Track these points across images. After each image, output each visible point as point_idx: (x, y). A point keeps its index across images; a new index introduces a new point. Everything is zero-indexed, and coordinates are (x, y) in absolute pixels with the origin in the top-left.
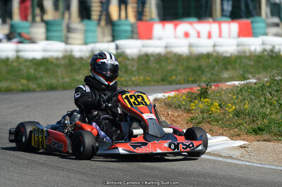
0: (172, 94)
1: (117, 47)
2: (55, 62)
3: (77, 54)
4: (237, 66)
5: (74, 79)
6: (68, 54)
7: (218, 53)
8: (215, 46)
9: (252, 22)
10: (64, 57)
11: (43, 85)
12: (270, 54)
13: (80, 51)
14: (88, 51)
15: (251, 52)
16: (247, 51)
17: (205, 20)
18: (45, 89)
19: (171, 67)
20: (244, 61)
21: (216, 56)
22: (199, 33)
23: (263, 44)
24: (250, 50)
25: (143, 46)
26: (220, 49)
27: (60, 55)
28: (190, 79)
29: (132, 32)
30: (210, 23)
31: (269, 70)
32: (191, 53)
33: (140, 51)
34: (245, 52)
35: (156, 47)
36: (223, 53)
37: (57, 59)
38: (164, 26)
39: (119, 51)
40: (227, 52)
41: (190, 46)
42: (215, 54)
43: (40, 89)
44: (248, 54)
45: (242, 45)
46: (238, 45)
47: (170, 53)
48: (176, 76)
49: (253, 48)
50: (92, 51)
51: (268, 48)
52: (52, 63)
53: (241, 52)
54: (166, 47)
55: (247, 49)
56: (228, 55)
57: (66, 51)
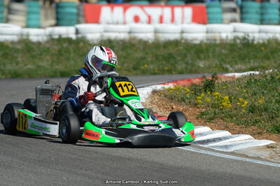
0: (171, 86)
1: (77, 32)
2: (11, 46)
3: (34, 39)
4: (211, 55)
5: (39, 67)
6: (25, 37)
7: (186, 40)
8: (182, 32)
9: (207, 7)
10: (20, 42)
11: (7, 72)
12: (243, 42)
13: (37, 35)
14: (46, 35)
15: (222, 40)
16: (218, 38)
17: (157, 4)
18: (9, 76)
19: (139, 55)
20: (218, 49)
21: (185, 43)
22: (149, 17)
23: (235, 31)
24: (220, 37)
25: (105, 31)
26: (188, 36)
27: (15, 38)
28: (166, 68)
29: (78, 15)
30: (162, 7)
31: (247, 60)
32: (157, 39)
33: (102, 36)
34: (215, 40)
35: (120, 32)
36: (192, 40)
37: (12, 43)
38: (112, 9)
39: (80, 36)
40: (196, 39)
41: (156, 32)
42: (183, 41)
43: (4, 77)
44: (218, 42)
45: (212, 32)
46: (207, 32)
47: (134, 38)
48: (148, 64)
49: (224, 36)
50: (50, 35)
51: (241, 35)
52: (7, 47)
53: (211, 40)
54: (130, 33)
55: (217, 36)
56: (198, 42)
57: (22, 35)
